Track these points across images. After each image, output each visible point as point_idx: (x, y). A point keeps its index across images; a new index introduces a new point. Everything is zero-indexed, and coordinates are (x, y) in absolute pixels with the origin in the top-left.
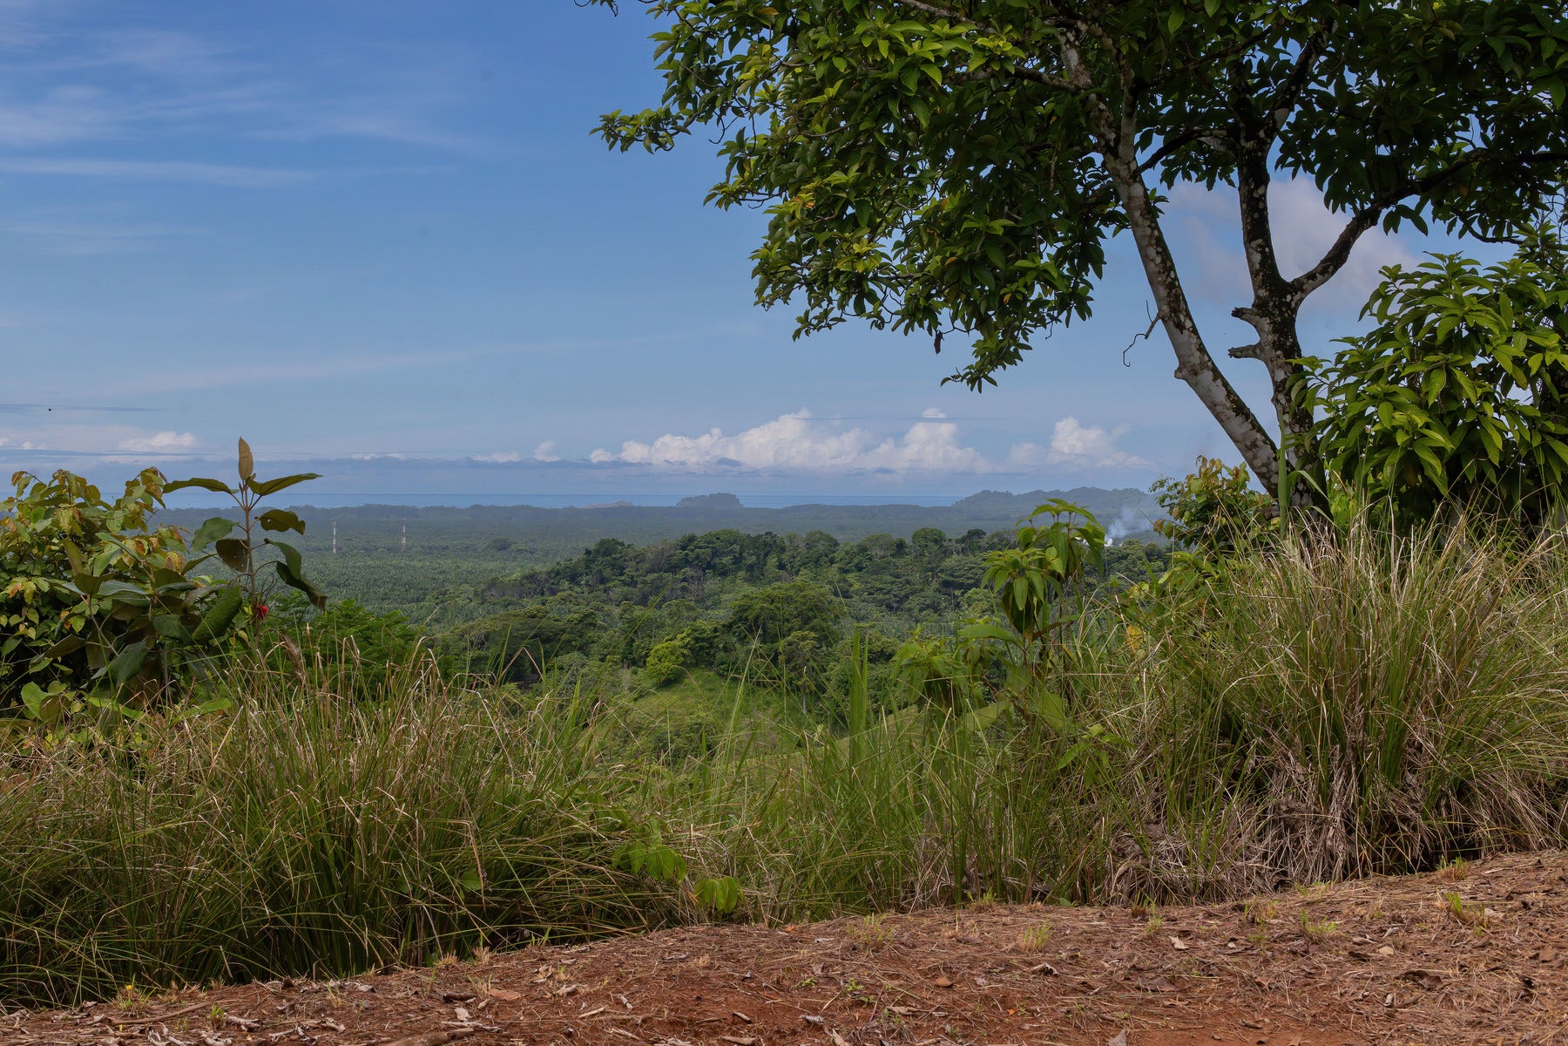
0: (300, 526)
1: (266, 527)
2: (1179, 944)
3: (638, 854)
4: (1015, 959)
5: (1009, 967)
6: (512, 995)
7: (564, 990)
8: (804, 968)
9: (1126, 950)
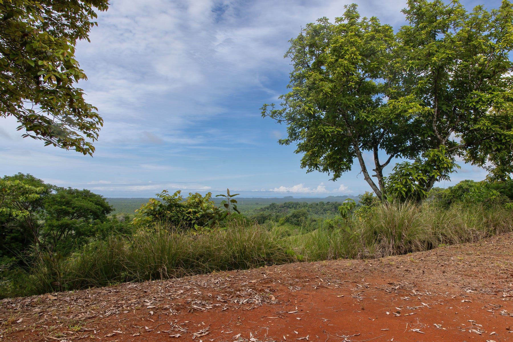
0: (236, 202)
1: (231, 202)
2: (371, 265)
3: (288, 252)
4: (346, 268)
5: (346, 269)
6: (272, 273)
7: (279, 272)
8: (315, 269)
9: (363, 266)
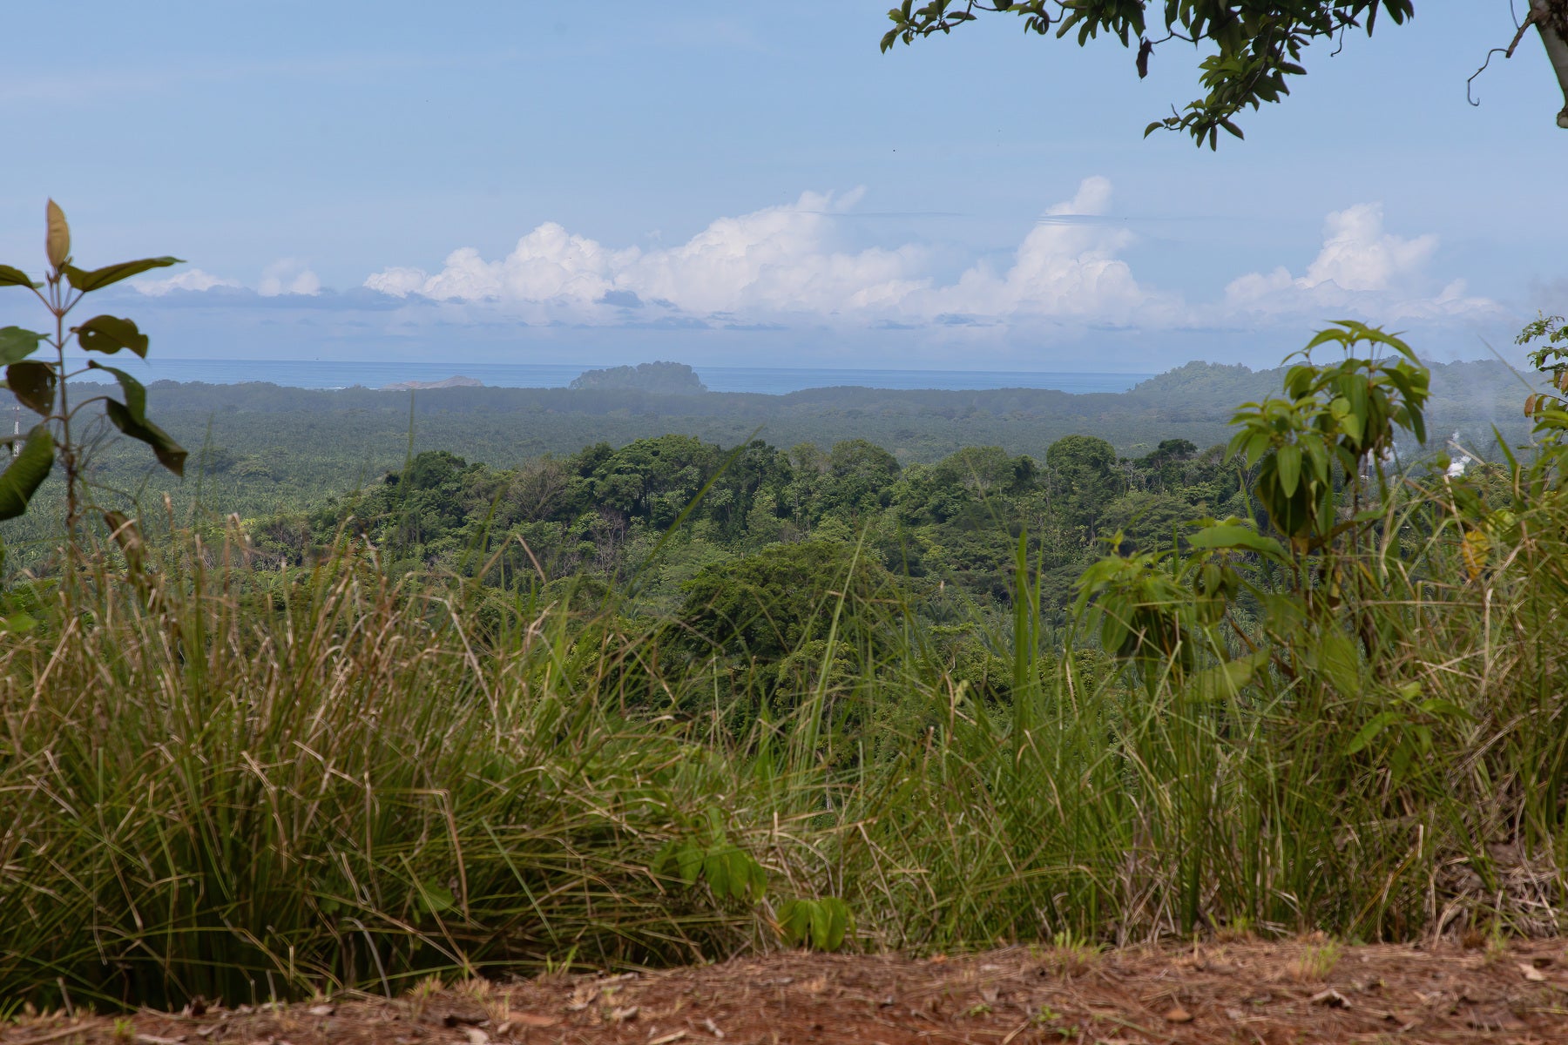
0: (139, 344)
1: (86, 344)
2: (1534, 974)
3: (691, 857)
4: (1284, 990)
5: (1276, 998)
6: (545, 1021)
7: (618, 1014)
8: (975, 992)
9: (1453, 980)
